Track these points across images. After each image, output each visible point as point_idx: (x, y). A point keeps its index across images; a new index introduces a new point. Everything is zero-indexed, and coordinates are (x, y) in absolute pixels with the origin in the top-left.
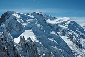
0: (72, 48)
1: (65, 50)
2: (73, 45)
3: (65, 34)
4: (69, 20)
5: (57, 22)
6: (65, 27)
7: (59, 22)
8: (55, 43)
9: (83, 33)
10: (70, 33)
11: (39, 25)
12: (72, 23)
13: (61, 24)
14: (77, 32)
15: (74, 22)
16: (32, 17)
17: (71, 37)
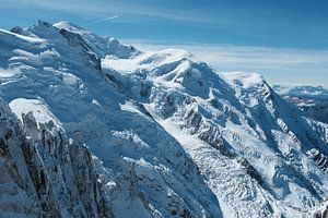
0: (197, 160)
1: (175, 167)
2: (200, 149)
3: (175, 110)
4: (184, 59)
5: (143, 66)
6: (173, 86)
7: (149, 67)
8: (140, 143)
9: (232, 105)
10: (189, 108)
11: (70, 78)
12: (195, 70)
13: (158, 74)
14: (215, 104)
15: (203, 68)
16: (39, 44)
17: (193, 120)
